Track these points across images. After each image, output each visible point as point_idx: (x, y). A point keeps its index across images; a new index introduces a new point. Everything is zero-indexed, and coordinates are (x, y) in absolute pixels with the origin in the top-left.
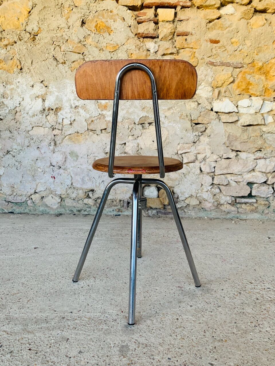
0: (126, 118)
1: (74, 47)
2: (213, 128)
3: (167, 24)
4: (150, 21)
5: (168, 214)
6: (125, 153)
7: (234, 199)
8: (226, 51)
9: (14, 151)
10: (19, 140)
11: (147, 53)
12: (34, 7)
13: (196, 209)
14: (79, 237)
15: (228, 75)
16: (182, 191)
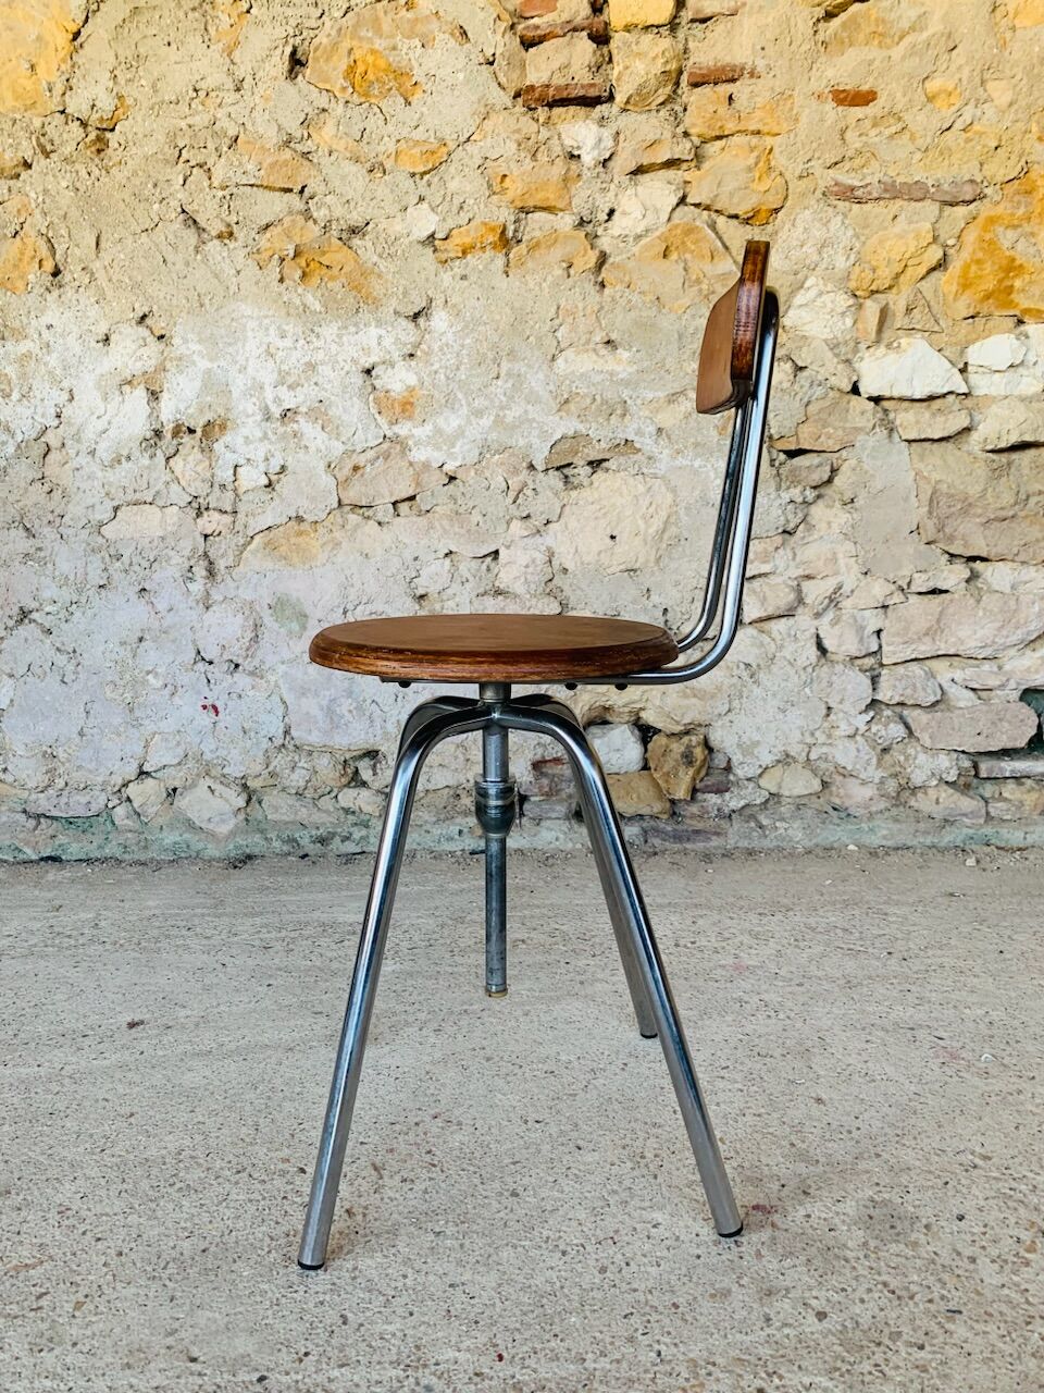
0: (495, 446)
1: (265, 165)
2: (866, 467)
3: (648, 38)
4: (575, 30)
5: (689, 840)
6: (498, 592)
7: (967, 764)
8: (906, 136)
9: (47, 609)
10: (66, 561)
11: (568, 169)
12: (94, 12)
13: (810, 813)
14: (318, 964)
15: (917, 237)
16: (744, 739)
